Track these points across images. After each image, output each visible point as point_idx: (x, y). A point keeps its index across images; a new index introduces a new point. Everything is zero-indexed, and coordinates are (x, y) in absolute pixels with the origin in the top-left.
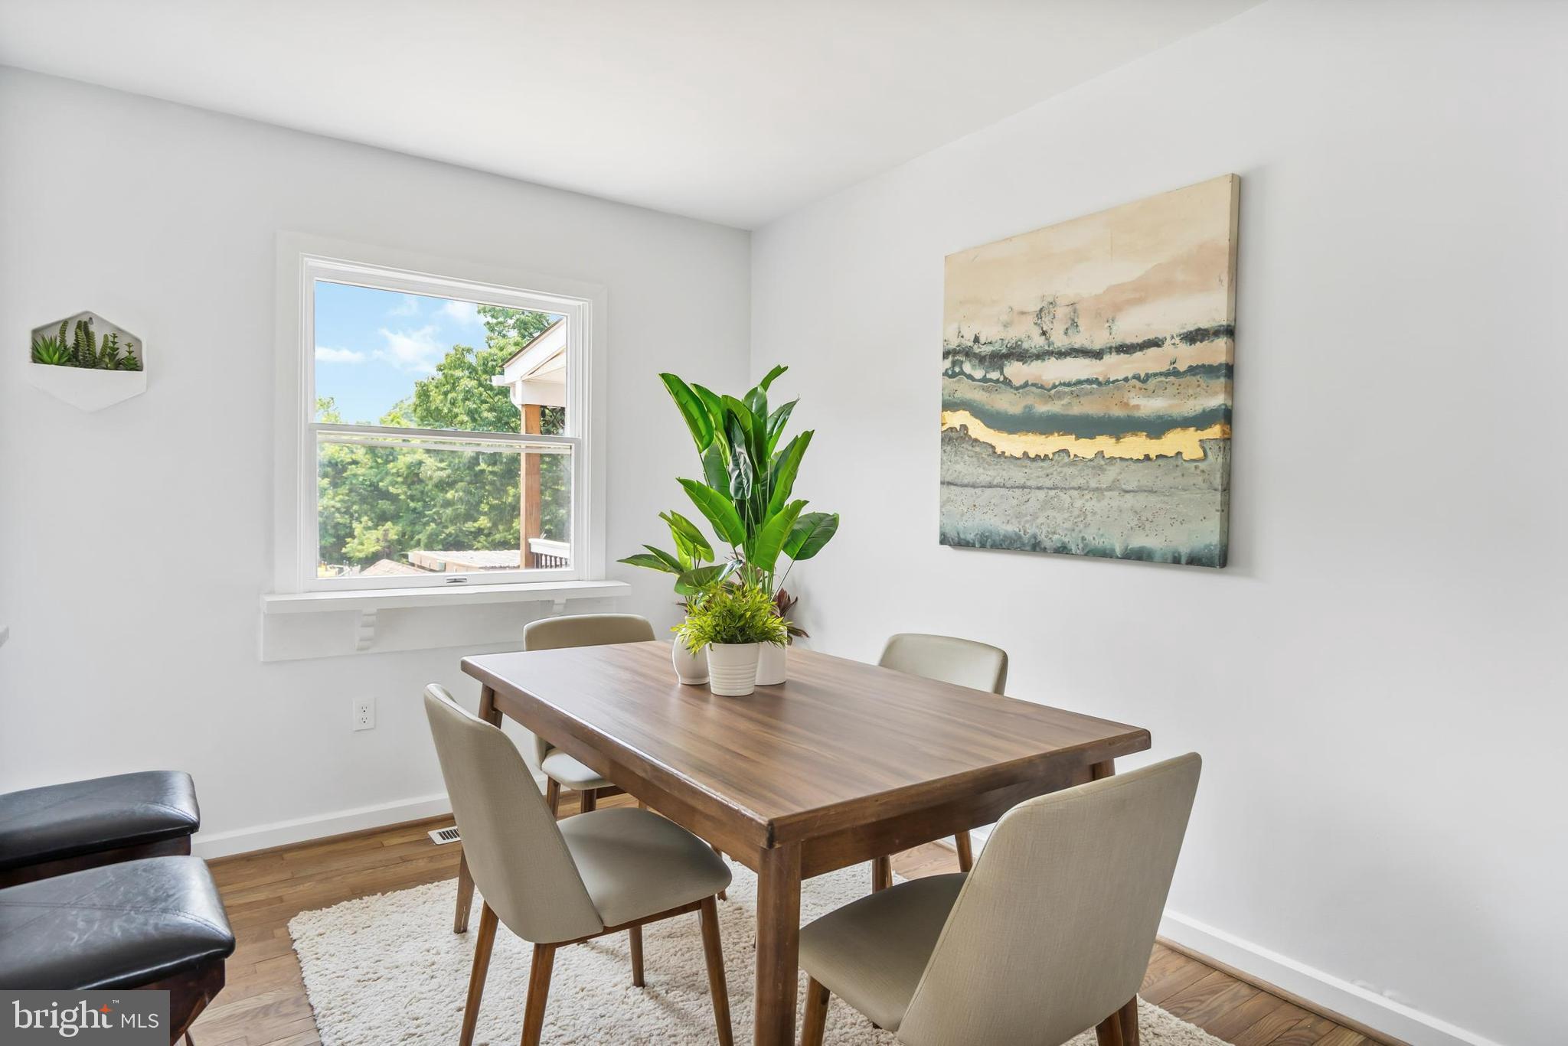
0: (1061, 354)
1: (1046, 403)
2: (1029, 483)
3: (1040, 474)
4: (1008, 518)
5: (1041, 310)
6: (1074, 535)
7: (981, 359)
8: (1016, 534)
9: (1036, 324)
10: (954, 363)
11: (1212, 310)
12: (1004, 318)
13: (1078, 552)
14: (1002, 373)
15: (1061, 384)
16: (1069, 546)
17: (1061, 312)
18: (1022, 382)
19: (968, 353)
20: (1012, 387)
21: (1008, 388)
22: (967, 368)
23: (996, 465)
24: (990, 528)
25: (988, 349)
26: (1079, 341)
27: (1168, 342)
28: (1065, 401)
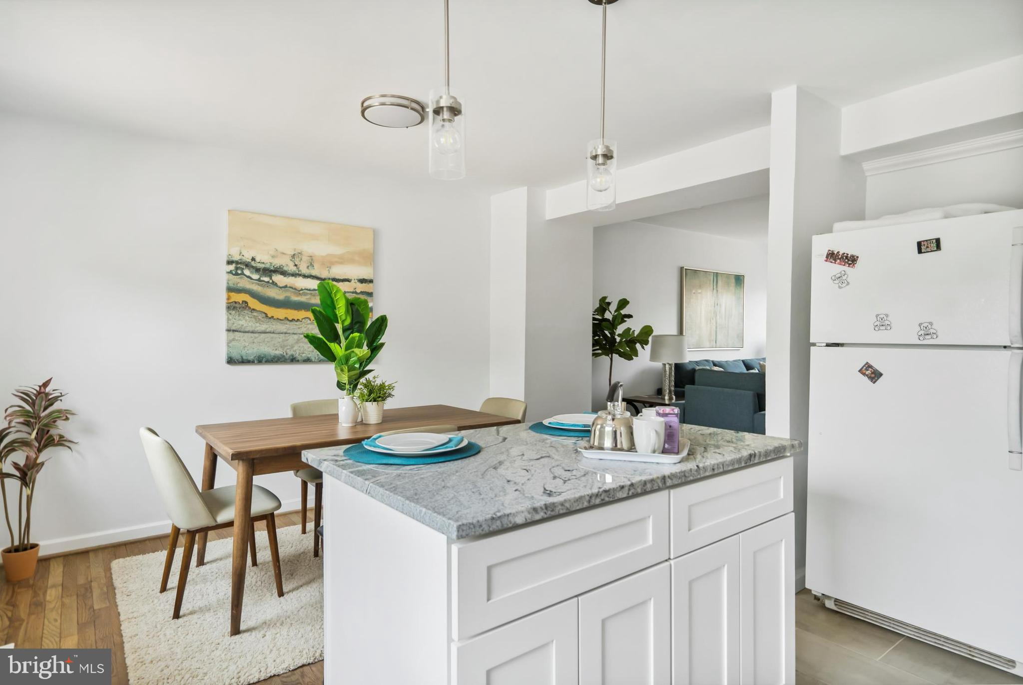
0: (305, 276)
1: (297, 296)
2: (288, 332)
3: (295, 327)
4: (277, 348)
5: (294, 255)
6: (313, 353)
7: (257, 270)
8: (281, 355)
9: (291, 260)
10: (237, 269)
11: (366, 273)
12: (272, 253)
13: (316, 360)
14: (271, 279)
15: (305, 289)
16: (311, 359)
17: (305, 258)
18: (283, 285)
19: (247, 265)
20: (277, 286)
21: (275, 287)
22: (247, 272)
23: (268, 322)
24: (265, 353)
25: (262, 266)
26: (314, 273)
27: (353, 281)
28: (308, 297)
